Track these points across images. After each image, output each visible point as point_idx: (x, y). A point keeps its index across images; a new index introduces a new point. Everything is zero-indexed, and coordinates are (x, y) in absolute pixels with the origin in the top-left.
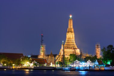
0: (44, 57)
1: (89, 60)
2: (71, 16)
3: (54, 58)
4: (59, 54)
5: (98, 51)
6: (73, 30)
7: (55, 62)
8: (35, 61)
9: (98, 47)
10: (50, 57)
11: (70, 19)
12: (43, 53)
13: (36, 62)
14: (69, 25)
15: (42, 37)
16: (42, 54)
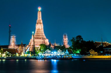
0: (14, 47)
1: (60, 50)
2: (40, 9)
3: (24, 48)
4: (29, 44)
5: (66, 41)
6: (41, 22)
7: (25, 52)
8: (7, 51)
9: (66, 37)
10: (20, 47)
11: (39, 11)
12: (13, 43)
13: (8, 53)
14: (38, 17)
15: (10, 28)
16: (13, 45)
